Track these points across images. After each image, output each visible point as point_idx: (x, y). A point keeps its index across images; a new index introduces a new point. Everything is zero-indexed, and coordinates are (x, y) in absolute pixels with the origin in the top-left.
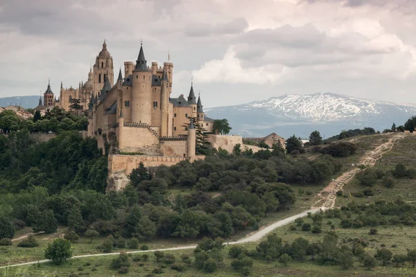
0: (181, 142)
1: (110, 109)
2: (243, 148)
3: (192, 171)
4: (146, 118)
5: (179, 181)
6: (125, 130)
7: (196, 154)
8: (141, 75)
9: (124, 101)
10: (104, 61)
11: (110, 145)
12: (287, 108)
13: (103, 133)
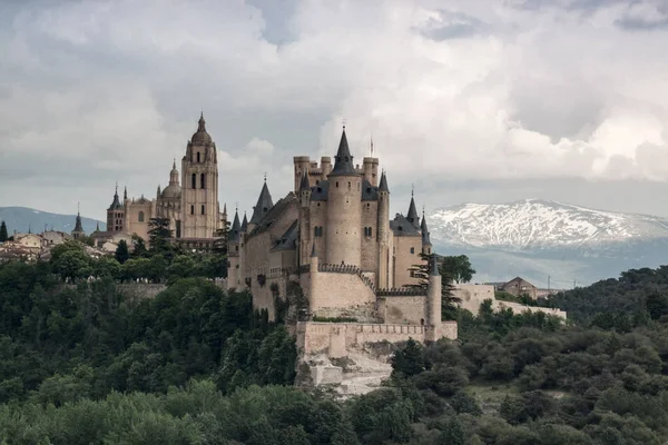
0: (417, 298)
1: (284, 241)
2: (496, 306)
3: (505, 354)
4: (353, 258)
5: (482, 371)
6: (321, 278)
7: (442, 320)
8: (344, 181)
9: (313, 227)
10: (202, 150)
11: (288, 304)
12: (465, 228)
13: (269, 283)
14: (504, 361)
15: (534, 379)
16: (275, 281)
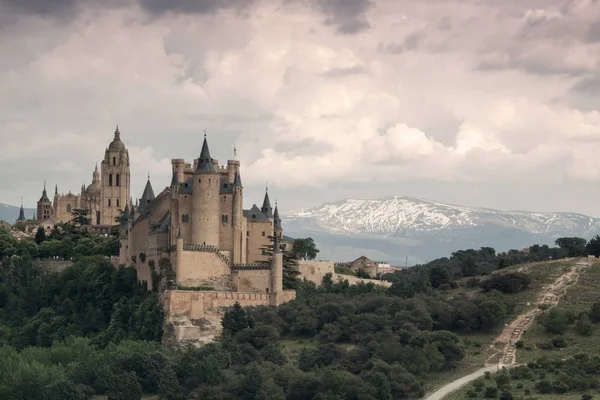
0: (263, 271)
1: (159, 226)
2: (335, 278)
3: (311, 315)
4: (212, 240)
5: (292, 328)
6: (186, 256)
7: (283, 289)
8: (205, 178)
9: (181, 215)
10: (117, 155)
11: (161, 277)
12: (346, 218)
13: (148, 259)
14: (310, 320)
15: (331, 334)
16: (152, 258)
